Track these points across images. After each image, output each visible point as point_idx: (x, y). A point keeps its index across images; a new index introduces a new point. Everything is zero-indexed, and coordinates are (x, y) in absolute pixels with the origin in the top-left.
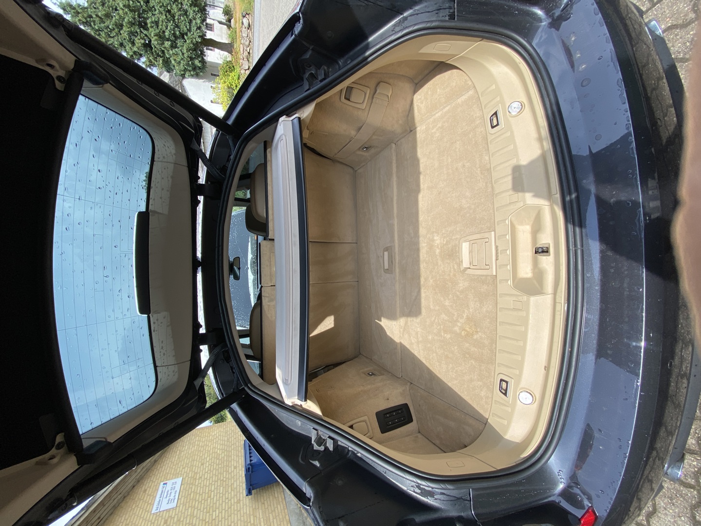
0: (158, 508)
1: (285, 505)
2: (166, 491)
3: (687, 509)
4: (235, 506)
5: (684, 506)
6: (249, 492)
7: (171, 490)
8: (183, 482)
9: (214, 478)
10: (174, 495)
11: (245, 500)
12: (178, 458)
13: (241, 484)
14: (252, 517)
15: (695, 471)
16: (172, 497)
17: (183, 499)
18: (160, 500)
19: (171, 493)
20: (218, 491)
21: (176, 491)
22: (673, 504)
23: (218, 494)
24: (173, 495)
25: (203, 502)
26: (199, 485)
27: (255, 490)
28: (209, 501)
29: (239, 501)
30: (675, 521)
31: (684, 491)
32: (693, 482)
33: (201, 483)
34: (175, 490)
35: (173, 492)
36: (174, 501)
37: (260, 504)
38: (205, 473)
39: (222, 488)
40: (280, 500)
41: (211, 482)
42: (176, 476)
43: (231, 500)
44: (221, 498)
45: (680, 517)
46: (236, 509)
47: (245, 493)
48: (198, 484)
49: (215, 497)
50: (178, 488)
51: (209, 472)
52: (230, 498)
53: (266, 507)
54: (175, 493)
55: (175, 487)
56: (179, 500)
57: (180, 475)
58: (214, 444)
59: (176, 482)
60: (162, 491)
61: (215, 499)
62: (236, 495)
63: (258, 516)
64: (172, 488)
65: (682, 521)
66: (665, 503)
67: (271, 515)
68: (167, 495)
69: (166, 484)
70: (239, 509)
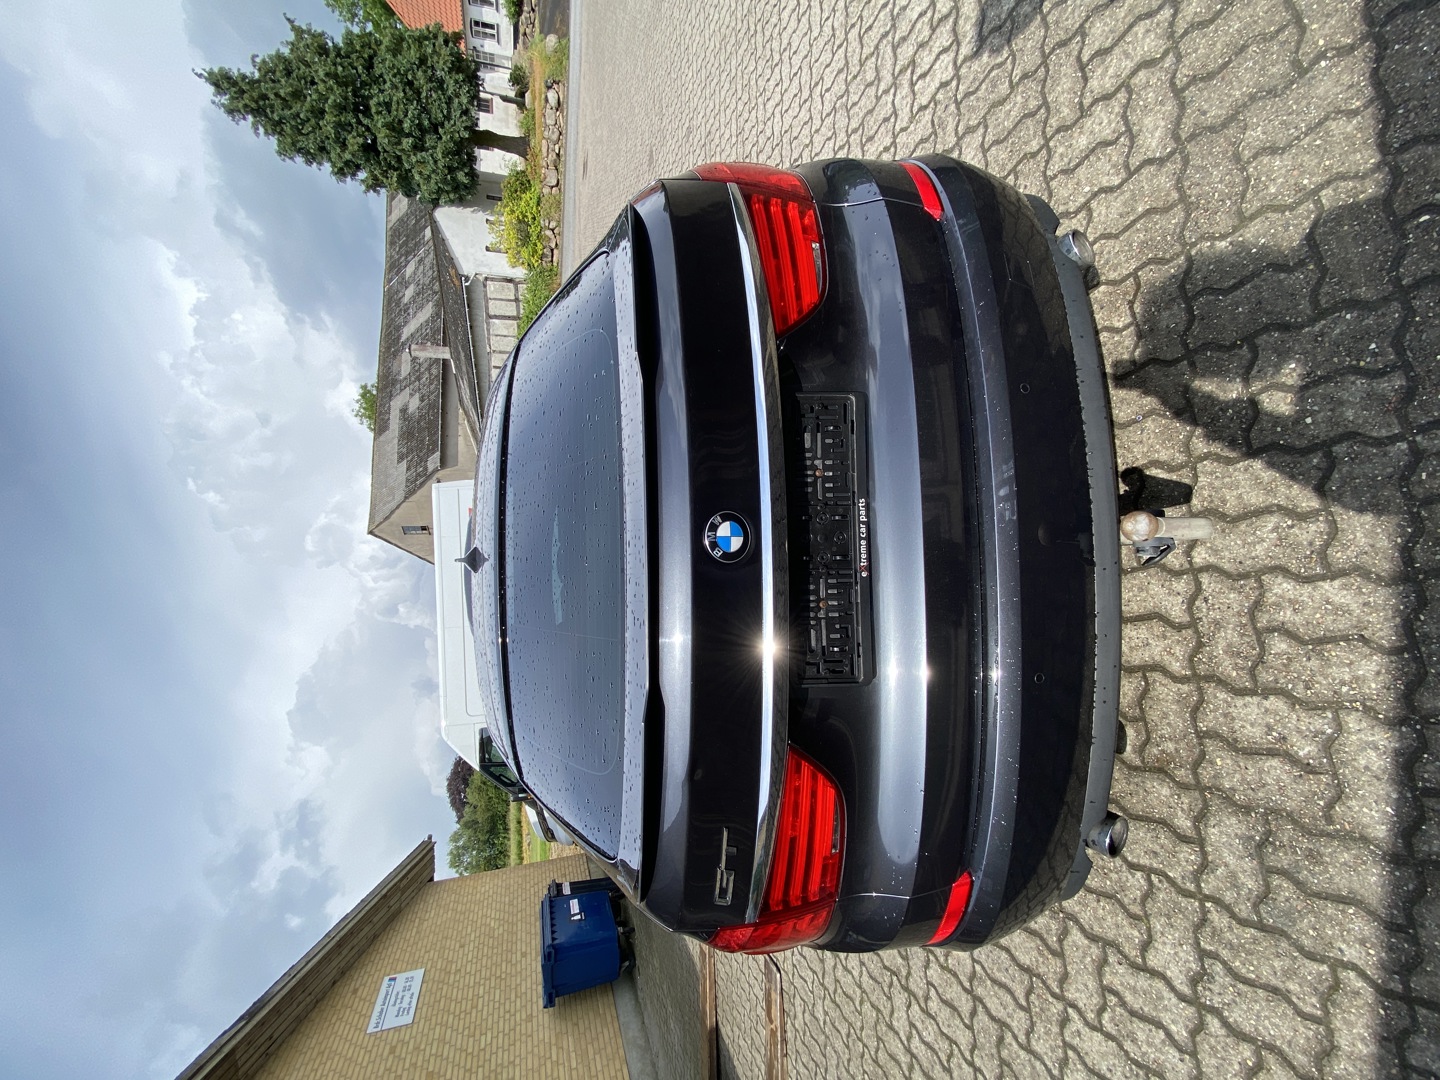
0: (378, 1023)
1: (617, 1030)
2: (395, 993)
3: (1188, 930)
4: (523, 1026)
5: (1185, 927)
6: (550, 1002)
7: (404, 991)
8: (427, 978)
9: (483, 973)
10: (410, 1001)
11: (540, 1016)
12: (417, 932)
13: (534, 987)
14: (554, 1049)
15: (1195, 871)
16: (405, 1005)
17: (425, 1009)
18: (382, 1010)
19: (403, 997)
20: (492, 998)
21: (413, 994)
22: (1172, 926)
23: (491, 1004)
24: (407, 1000)
25: (462, 1016)
26: (456, 984)
27: (561, 998)
28: (474, 1015)
29: (530, 1018)
30: (1176, 953)
31: (1183, 902)
32: (1192, 887)
33: (459, 981)
34: (411, 992)
35: (408, 995)
36: (408, 1013)
37: (569, 1024)
38: (467, 962)
39: (498, 992)
40: (609, 1019)
41: (477, 980)
42: (414, 966)
43: (515, 1015)
44: (496, 1011)
45: (1181, 945)
46: (523, 1032)
47: (541, 1003)
48: (454, 981)
49: (486, 1008)
50: (416, 989)
51: (474, 960)
52: (512, 1011)
53: (582, 1030)
54: (411, 998)
55: (410, 986)
56: (419, 1011)
57: (419, 965)
58: (485, 910)
59: (412, 977)
60: (387, 992)
61: (485, 1013)
62: (526, 1006)
63: (565, 1047)
64: (405, 987)
65: (1184, 951)
66: (1161, 925)
67: (590, 1047)
68: (395, 1002)
69: (394, 979)
70: (529, 1032)
